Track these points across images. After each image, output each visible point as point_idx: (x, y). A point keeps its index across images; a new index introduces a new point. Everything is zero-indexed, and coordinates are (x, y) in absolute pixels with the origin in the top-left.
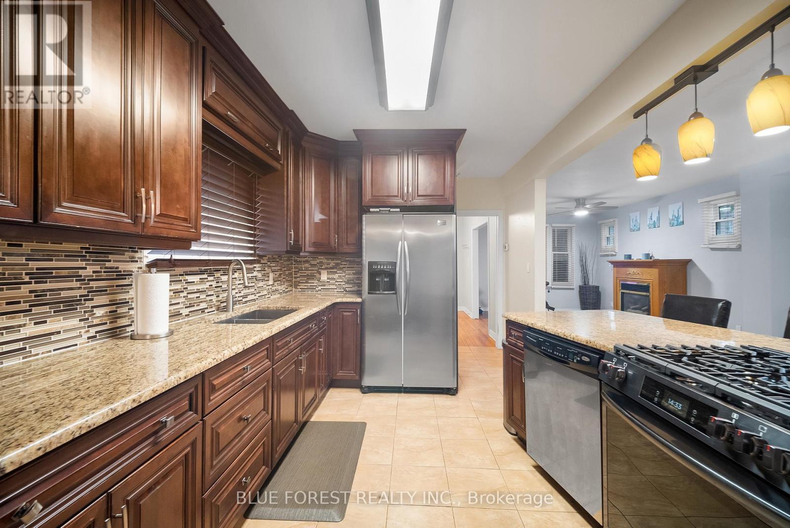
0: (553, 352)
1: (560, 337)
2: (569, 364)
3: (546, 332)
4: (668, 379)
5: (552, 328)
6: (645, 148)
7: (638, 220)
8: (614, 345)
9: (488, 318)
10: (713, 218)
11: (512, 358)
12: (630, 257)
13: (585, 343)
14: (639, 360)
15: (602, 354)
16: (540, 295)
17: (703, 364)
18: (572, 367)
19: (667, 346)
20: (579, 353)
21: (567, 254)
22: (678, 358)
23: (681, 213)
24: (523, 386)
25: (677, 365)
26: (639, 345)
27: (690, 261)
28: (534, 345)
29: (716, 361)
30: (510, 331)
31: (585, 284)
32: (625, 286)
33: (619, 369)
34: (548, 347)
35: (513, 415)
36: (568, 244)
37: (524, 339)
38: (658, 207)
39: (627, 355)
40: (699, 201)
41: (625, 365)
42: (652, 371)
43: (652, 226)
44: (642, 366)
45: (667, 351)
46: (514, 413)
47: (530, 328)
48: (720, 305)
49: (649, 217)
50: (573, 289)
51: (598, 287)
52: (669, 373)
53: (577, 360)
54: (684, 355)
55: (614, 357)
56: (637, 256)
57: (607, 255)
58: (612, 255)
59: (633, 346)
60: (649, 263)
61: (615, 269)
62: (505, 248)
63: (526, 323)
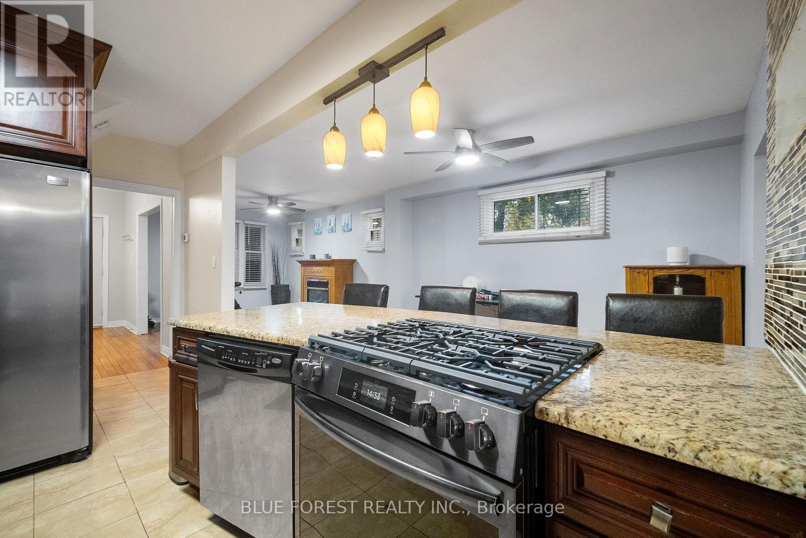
0: (237, 360)
1: (246, 339)
2: (255, 371)
3: (229, 336)
4: (365, 366)
5: (237, 329)
6: (333, 135)
7: (321, 225)
8: (308, 337)
9: (160, 331)
10: (369, 228)
11: (181, 379)
12: (314, 257)
13: (276, 342)
14: (334, 349)
15: (295, 351)
16: (228, 295)
17: (391, 342)
18: (260, 375)
19: (357, 329)
20: (269, 355)
21: (260, 254)
22: (369, 339)
23: (350, 222)
24: (196, 414)
25: (372, 348)
26: (333, 333)
27: (355, 261)
28: (212, 356)
29: (399, 336)
30: (179, 342)
31: (277, 284)
32: (310, 284)
33: (315, 365)
34: (229, 355)
35: (181, 458)
36: (261, 245)
37: (199, 350)
38: (334, 216)
39: (322, 346)
40: (362, 213)
41: (321, 359)
42: (348, 360)
43: (331, 231)
44: (337, 357)
45: (358, 334)
46: (183, 457)
47: (207, 335)
48: (383, 289)
49: (328, 223)
50: (265, 289)
51: (288, 286)
52: (365, 359)
53: (267, 365)
54: (372, 336)
55: (308, 351)
56: (320, 257)
57: (296, 256)
58: (300, 256)
59: (327, 335)
60: (329, 263)
61: (303, 268)
62: (185, 239)
63: (201, 327)
